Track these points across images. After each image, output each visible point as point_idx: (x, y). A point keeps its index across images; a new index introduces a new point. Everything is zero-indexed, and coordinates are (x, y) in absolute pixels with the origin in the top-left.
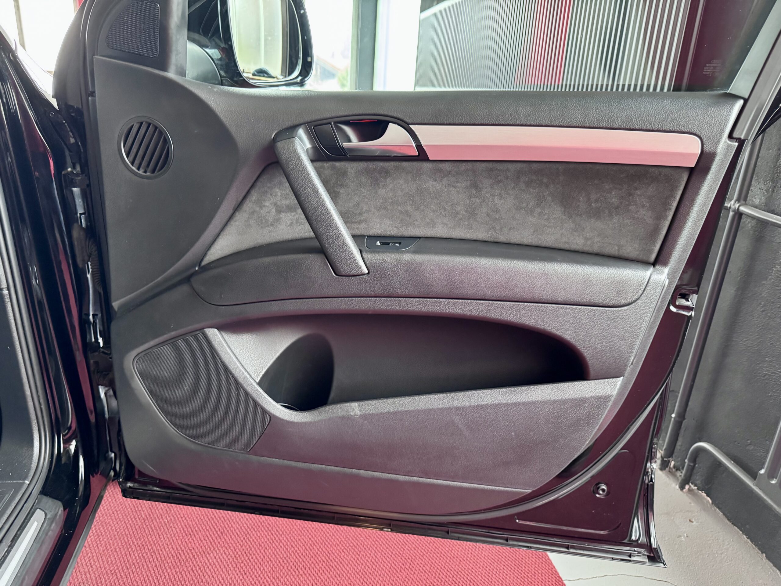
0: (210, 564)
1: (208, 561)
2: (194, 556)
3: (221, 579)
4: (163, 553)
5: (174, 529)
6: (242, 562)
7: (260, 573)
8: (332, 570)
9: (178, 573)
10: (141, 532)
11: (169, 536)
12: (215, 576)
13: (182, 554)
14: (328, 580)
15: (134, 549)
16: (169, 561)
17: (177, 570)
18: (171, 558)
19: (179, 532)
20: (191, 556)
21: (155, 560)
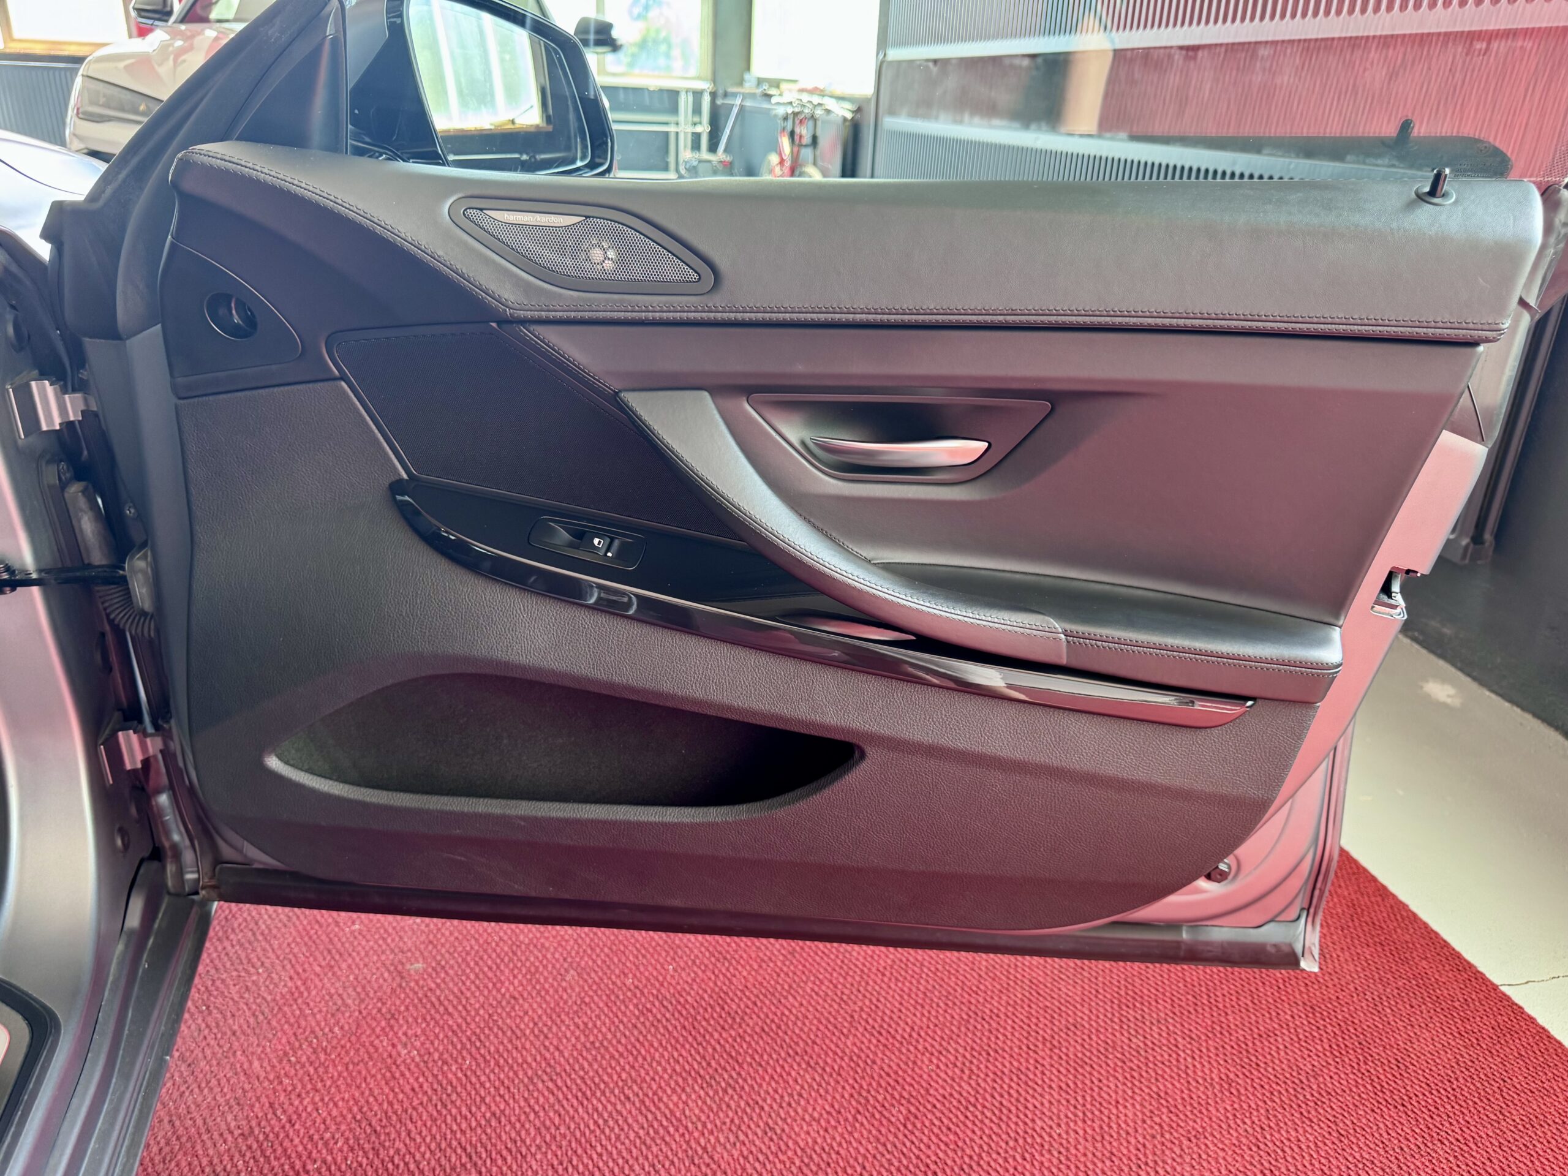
0: (797, 1018)
1: (791, 1012)
2: (755, 1004)
3: (833, 1047)
4: (686, 1000)
5: (687, 950)
6: (862, 1009)
7: (908, 1029)
8: (1056, 1016)
9: (738, 1040)
10: (620, 960)
11: (682, 964)
12: (818, 1041)
13: (729, 1001)
14: (1056, 1037)
15: (621, 997)
16: (707, 1016)
17: (733, 1033)
18: (709, 1010)
19: (700, 955)
20: (749, 1003)
21: (677, 1015)
